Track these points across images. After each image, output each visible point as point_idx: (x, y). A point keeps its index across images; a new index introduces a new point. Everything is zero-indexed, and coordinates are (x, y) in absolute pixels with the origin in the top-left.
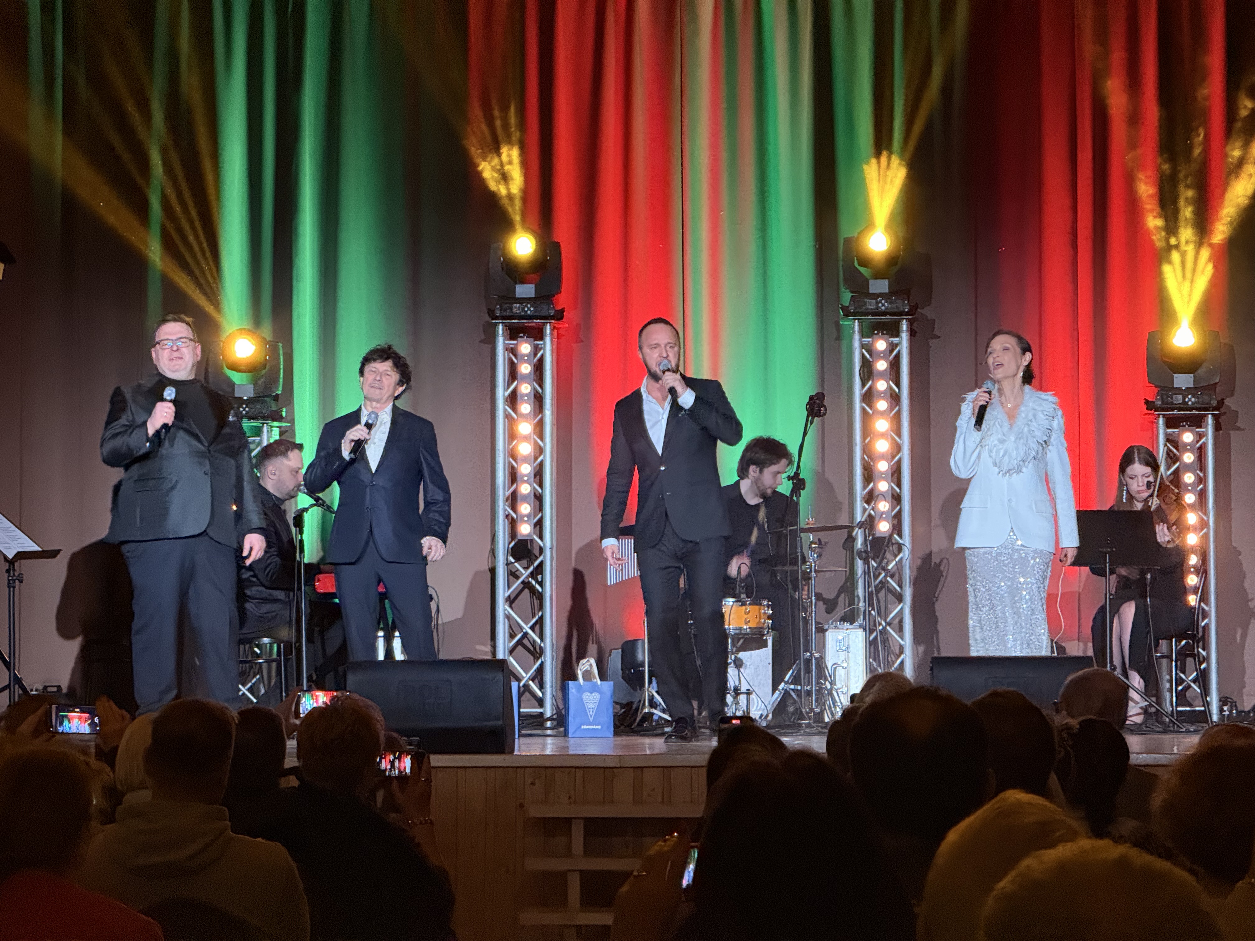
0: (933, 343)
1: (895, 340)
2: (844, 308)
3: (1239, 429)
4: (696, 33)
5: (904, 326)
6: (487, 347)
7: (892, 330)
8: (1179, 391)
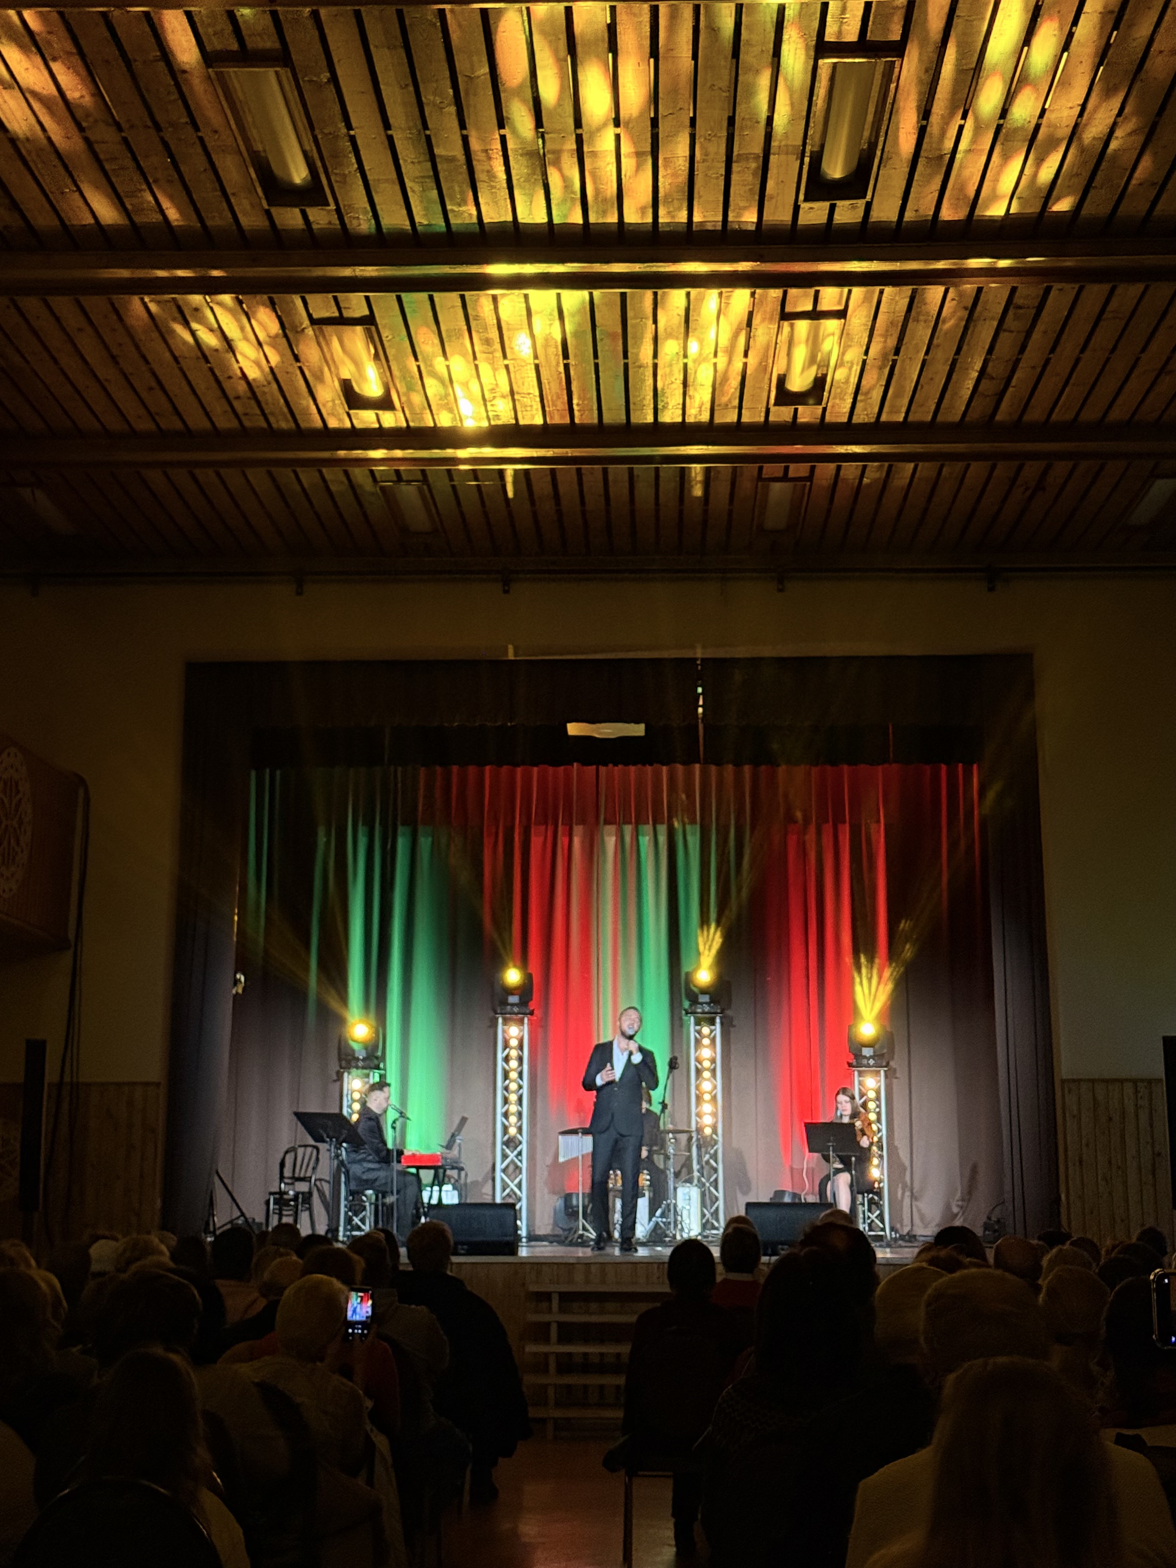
0: (732, 1029)
1: (713, 1027)
2: (685, 1010)
3: (896, 1078)
4: (605, 861)
5: (718, 1020)
6: (491, 1031)
7: (712, 1022)
8: (865, 1057)
